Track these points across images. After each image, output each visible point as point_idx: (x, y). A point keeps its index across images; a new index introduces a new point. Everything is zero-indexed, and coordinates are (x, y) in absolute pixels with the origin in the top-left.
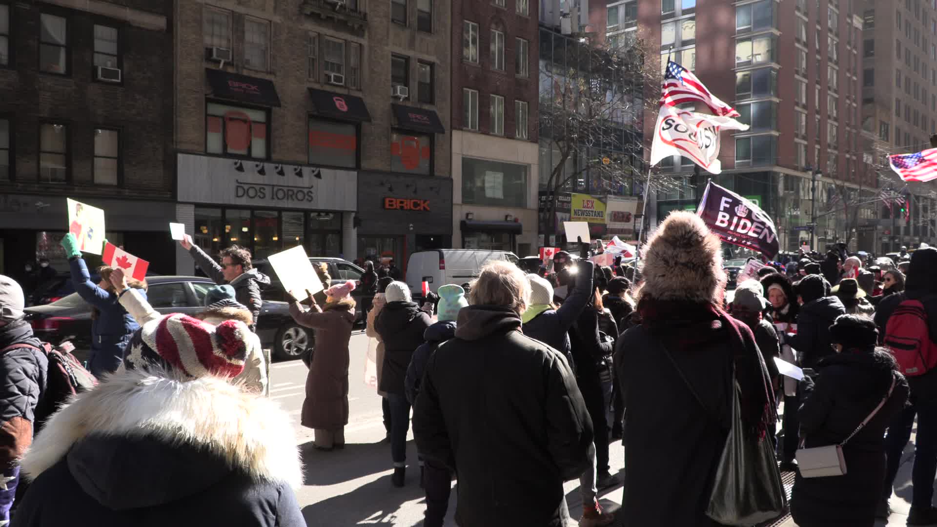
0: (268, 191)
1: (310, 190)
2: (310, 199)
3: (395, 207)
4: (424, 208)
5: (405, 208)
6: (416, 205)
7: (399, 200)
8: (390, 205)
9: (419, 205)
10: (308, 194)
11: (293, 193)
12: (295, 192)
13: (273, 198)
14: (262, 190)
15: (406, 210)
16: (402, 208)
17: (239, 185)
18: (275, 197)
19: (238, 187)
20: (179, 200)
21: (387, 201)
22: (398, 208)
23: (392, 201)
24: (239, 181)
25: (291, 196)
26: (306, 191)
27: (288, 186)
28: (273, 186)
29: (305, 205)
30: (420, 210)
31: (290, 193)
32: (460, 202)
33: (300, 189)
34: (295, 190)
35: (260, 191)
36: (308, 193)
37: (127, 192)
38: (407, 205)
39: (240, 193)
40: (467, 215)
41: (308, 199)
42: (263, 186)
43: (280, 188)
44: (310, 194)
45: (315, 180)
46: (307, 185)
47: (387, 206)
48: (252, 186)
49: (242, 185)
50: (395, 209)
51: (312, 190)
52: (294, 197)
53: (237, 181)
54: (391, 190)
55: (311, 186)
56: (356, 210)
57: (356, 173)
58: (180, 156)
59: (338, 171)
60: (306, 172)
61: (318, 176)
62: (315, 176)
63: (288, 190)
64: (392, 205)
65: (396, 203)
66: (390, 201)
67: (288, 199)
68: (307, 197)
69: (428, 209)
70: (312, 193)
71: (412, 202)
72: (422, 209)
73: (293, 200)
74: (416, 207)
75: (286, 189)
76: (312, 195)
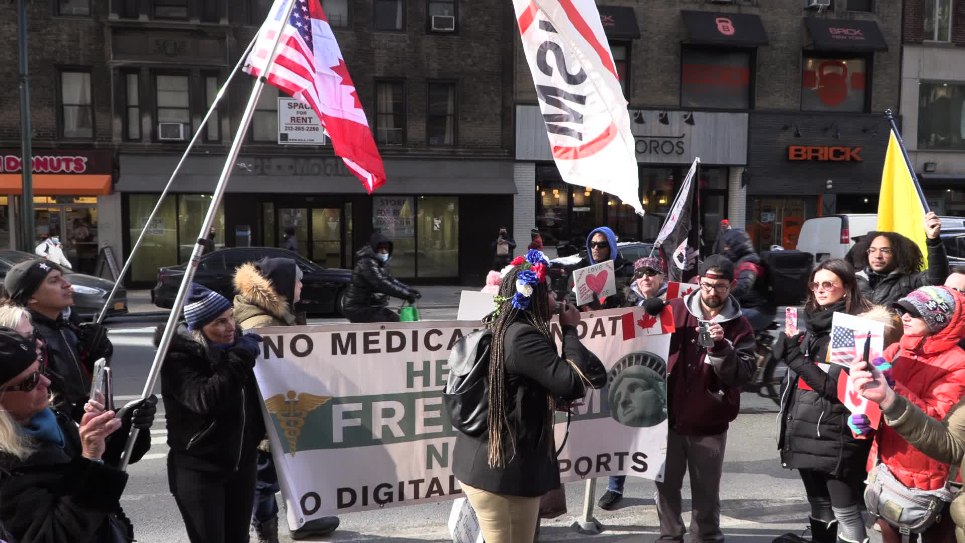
1: (680, 140)
2: (680, 151)
3: (804, 157)
4: (851, 157)
5: (821, 158)
6: (837, 153)
7: (810, 149)
8: (796, 156)
9: (843, 154)
10: (678, 146)
11: (658, 144)
12: (661, 143)
15: (824, 161)
16: (816, 158)
20: (517, 158)
21: (792, 149)
22: (810, 158)
23: (800, 150)
25: (655, 148)
26: (675, 142)
27: (651, 137)
29: (673, 160)
30: (844, 161)
31: (654, 145)
32: (914, 146)
33: (668, 139)
34: (661, 141)
36: (677, 144)
37: (461, 151)
38: (823, 154)
40: (926, 165)
41: (677, 152)
43: (640, 139)
44: (680, 144)
45: (687, 127)
46: (676, 134)
47: (792, 157)
50: (806, 161)
51: (683, 140)
52: (659, 150)
54: (797, 135)
55: (681, 135)
56: (745, 163)
57: (746, 115)
58: (519, 108)
59: (720, 114)
60: (676, 117)
61: (691, 121)
62: (687, 122)
63: (651, 141)
64: (800, 156)
65: (806, 153)
66: (796, 150)
67: (651, 152)
68: (676, 148)
69: (858, 158)
70: (683, 143)
71: (832, 149)
72: (848, 159)
73: (657, 153)
74: (838, 157)
75: (648, 140)
76: (683, 146)
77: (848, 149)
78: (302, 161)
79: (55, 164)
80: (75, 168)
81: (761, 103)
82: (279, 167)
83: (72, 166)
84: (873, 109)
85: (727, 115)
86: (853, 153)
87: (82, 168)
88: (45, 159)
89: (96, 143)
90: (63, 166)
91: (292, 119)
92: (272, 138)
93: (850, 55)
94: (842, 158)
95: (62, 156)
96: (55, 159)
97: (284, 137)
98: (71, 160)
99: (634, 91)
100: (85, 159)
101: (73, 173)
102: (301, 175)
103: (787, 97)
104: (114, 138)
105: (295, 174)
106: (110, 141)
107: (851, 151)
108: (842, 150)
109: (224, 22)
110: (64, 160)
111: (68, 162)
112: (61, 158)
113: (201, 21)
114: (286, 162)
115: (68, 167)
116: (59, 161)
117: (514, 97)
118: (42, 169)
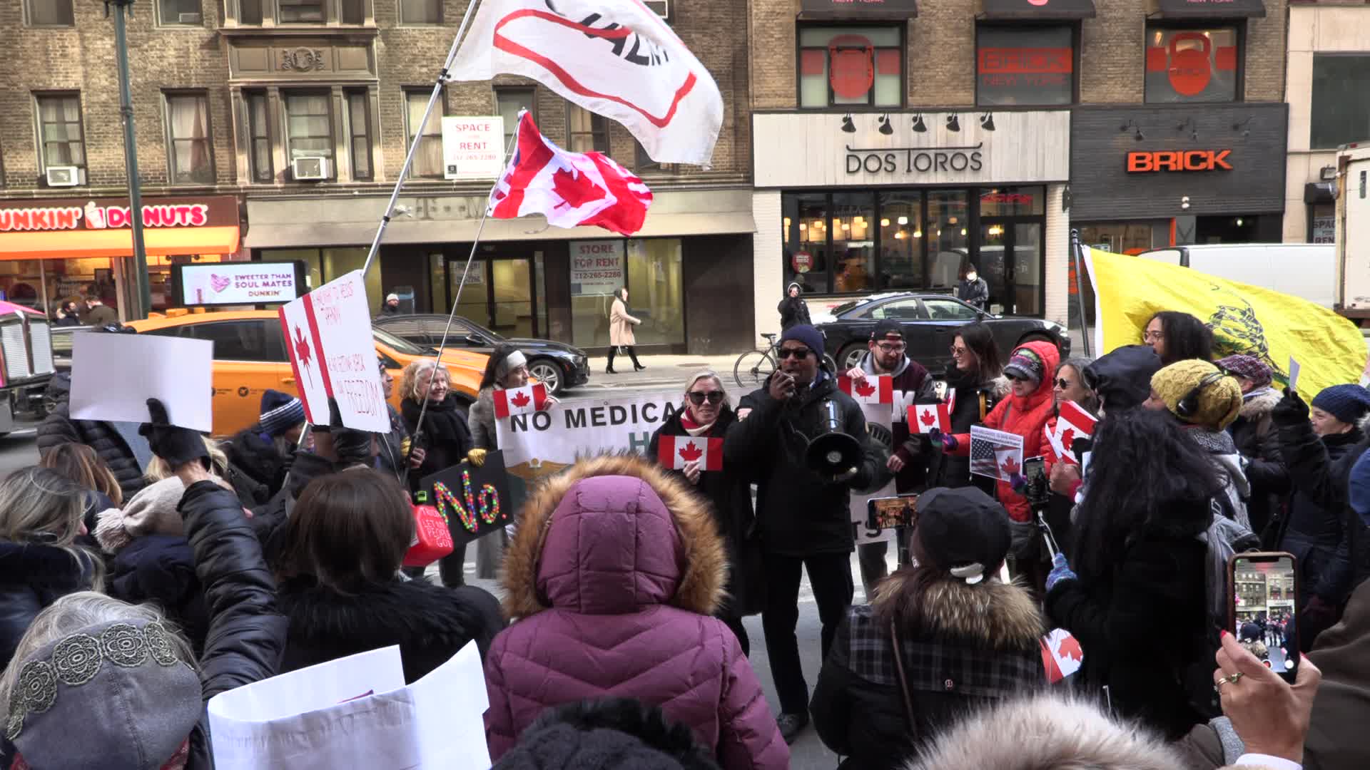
0: (900, 161)
1: (976, 150)
2: (976, 166)
3: (1148, 168)
4: (1216, 164)
5: (1173, 168)
6: (1196, 160)
7: (1157, 155)
8: (1138, 165)
9: (1204, 160)
10: (975, 157)
11: (947, 158)
12: (950, 156)
13: (909, 171)
14: (890, 159)
16: (1165, 168)
17: (852, 154)
18: (912, 167)
19: (848, 156)
20: (757, 184)
21: (1132, 156)
22: (1157, 168)
23: (1143, 158)
24: (851, 148)
26: (969, 154)
28: (909, 150)
29: (968, 178)
30: (1206, 170)
31: (940, 159)
32: (1306, 145)
35: (887, 158)
37: (682, 178)
38: (1176, 162)
39: (854, 165)
40: (1323, 171)
42: (890, 153)
43: (922, 152)
44: (976, 158)
45: (986, 132)
46: (971, 144)
47: (1132, 168)
48: (872, 154)
49: (855, 153)
50: (1151, 172)
51: (981, 151)
53: (848, 147)
54: (1139, 138)
55: (978, 144)
56: (1066, 178)
57: (1068, 113)
58: (756, 117)
59: (1032, 114)
60: (970, 121)
61: (989, 126)
62: (984, 126)
63: (936, 155)
64: (1143, 165)
65: (1152, 161)
66: (1138, 158)
67: (936, 170)
68: (970, 163)
69: (1226, 166)
70: (980, 155)
71: (1188, 155)
72: (1211, 167)
73: (946, 170)
74: (1198, 165)
75: (932, 154)
76: (981, 159)
77: (1211, 153)
78: (476, 199)
79: (168, 216)
80: (194, 220)
81: (1088, 96)
82: (448, 209)
83: (189, 217)
84: (1246, 96)
85: (1041, 115)
86: (1219, 159)
87: (201, 218)
88: (156, 210)
89: (217, 187)
90: (178, 218)
91: (463, 146)
92: (437, 172)
93: (1214, 23)
94: (1202, 166)
95: (176, 204)
96: (168, 209)
97: (453, 169)
98: (187, 210)
99: (912, 88)
100: (204, 208)
101: (190, 226)
102: (476, 217)
103: (1125, 86)
104: (239, 180)
105: (469, 217)
106: (235, 184)
107: (1216, 155)
108: (1203, 155)
109: (369, 23)
110: (179, 210)
111: (183, 211)
112: (175, 207)
113: (341, 24)
114: (456, 202)
115: (184, 219)
116: (172, 211)
117: (751, 104)
118: (152, 222)
